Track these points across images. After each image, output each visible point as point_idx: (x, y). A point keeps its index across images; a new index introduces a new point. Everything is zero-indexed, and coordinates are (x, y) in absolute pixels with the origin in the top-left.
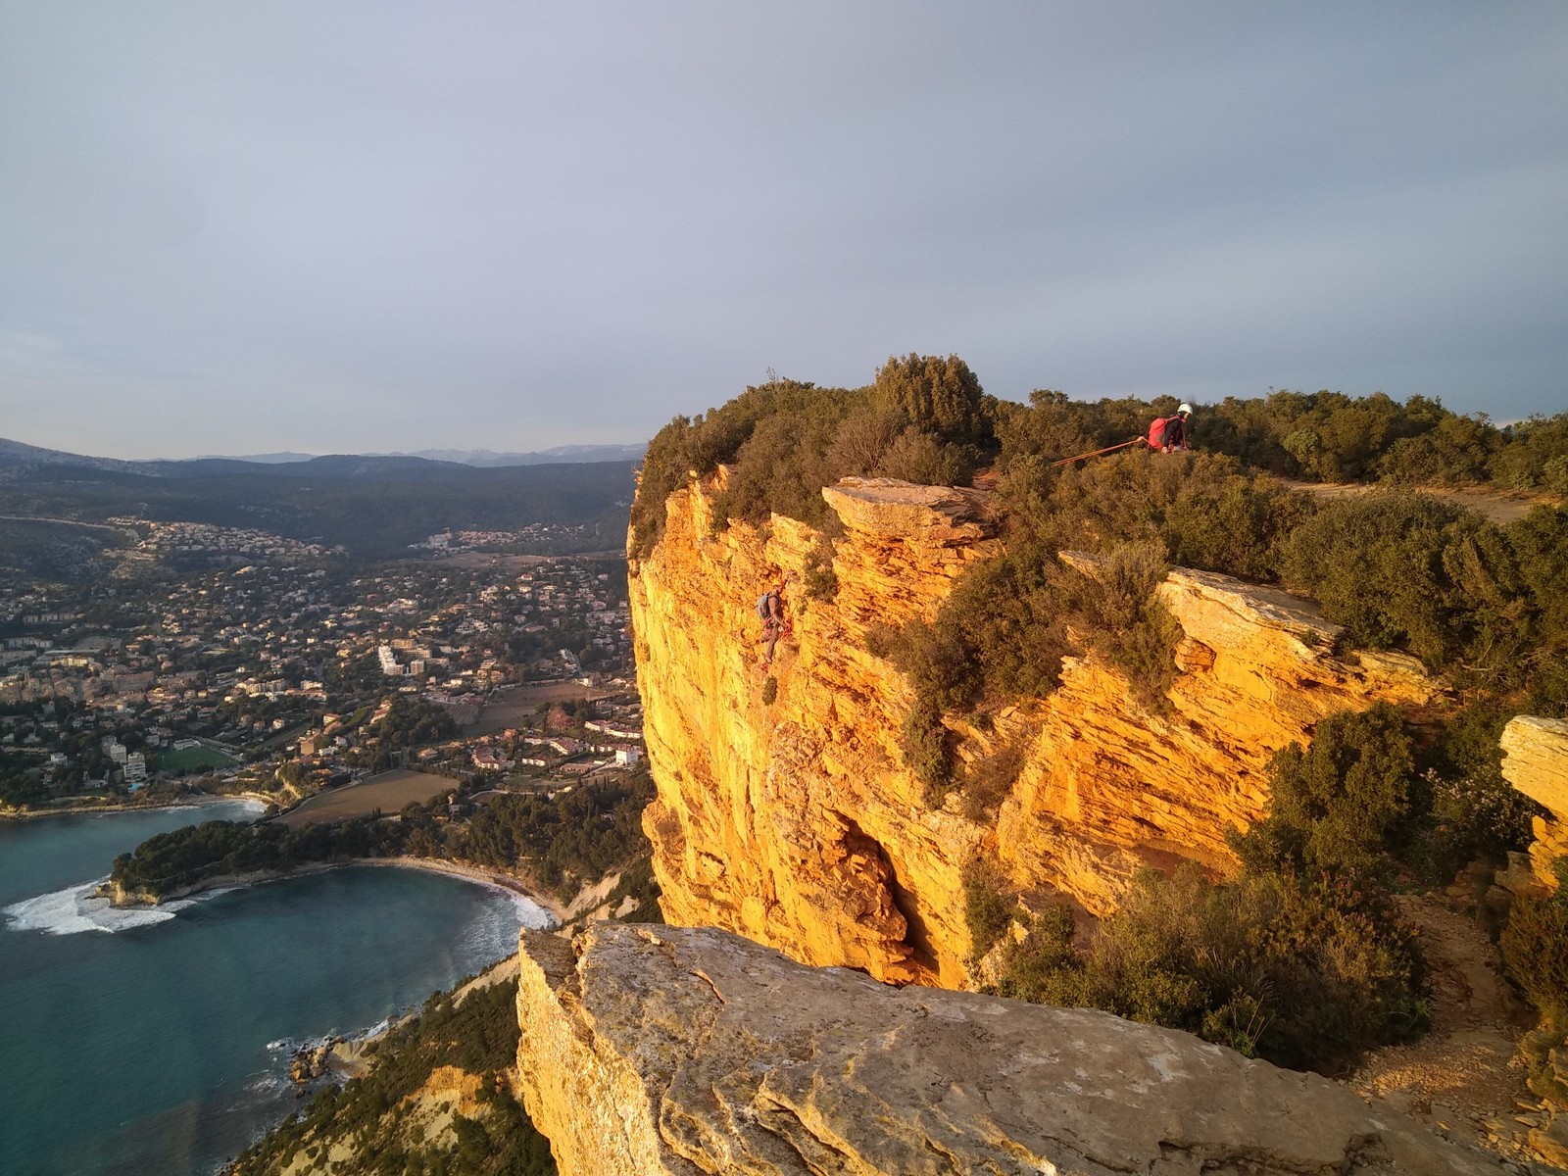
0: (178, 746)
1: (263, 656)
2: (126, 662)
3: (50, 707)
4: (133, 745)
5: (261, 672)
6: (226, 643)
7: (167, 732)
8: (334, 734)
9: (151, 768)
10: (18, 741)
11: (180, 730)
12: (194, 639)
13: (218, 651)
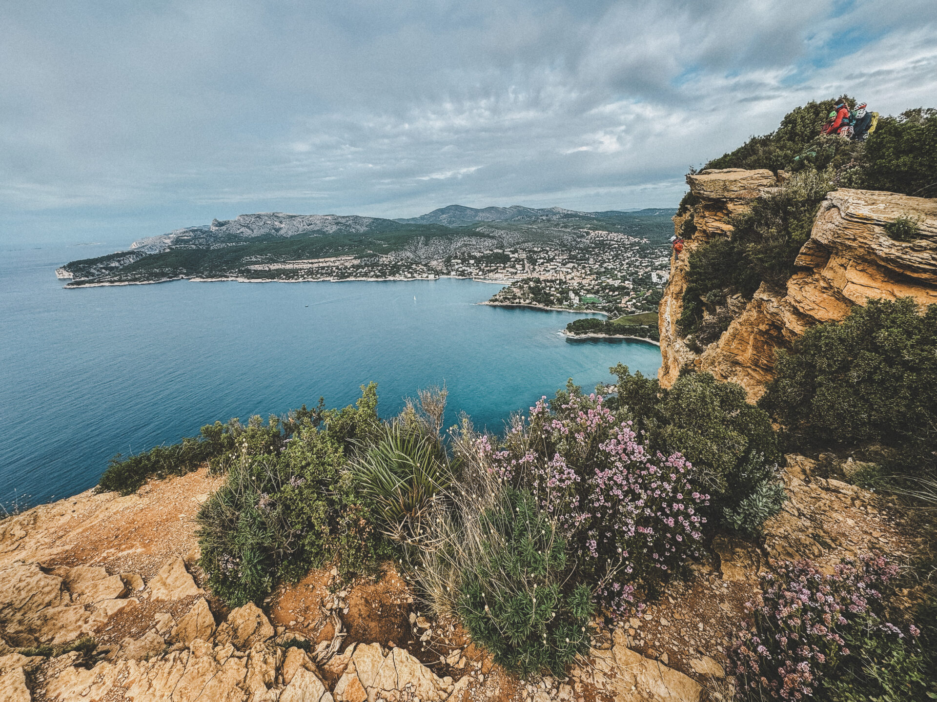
0: (588, 296)
1: (616, 272)
2: (578, 271)
3: (558, 282)
4: (577, 294)
5: (615, 277)
6: (605, 268)
7: (585, 292)
8: (632, 298)
9: (580, 300)
10: (550, 289)
11: (589, 291)
12: (597, 266)
13: (603, 270)
